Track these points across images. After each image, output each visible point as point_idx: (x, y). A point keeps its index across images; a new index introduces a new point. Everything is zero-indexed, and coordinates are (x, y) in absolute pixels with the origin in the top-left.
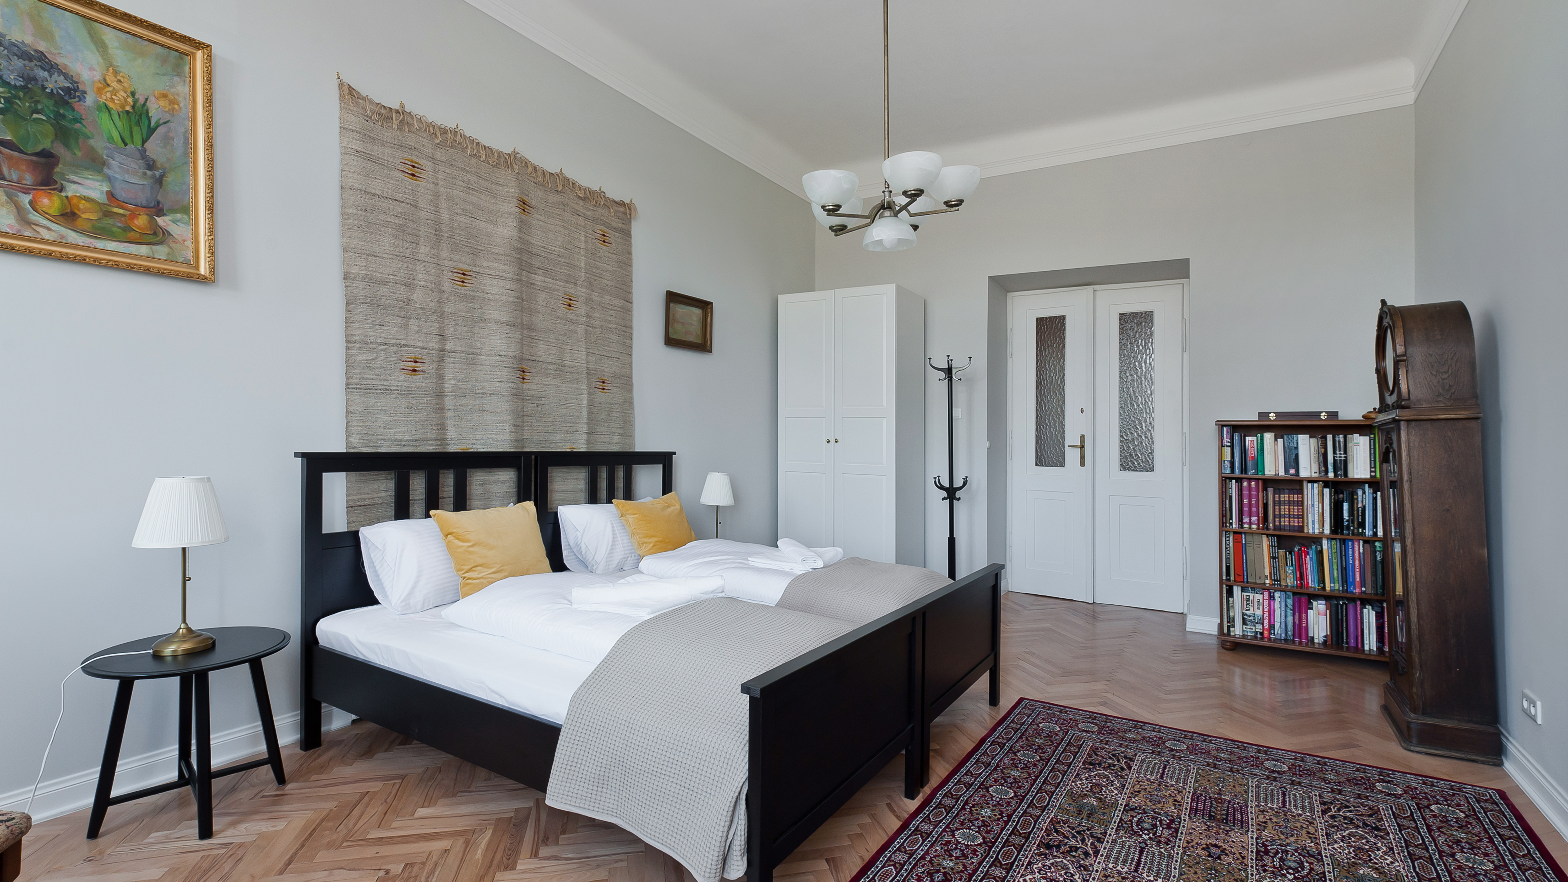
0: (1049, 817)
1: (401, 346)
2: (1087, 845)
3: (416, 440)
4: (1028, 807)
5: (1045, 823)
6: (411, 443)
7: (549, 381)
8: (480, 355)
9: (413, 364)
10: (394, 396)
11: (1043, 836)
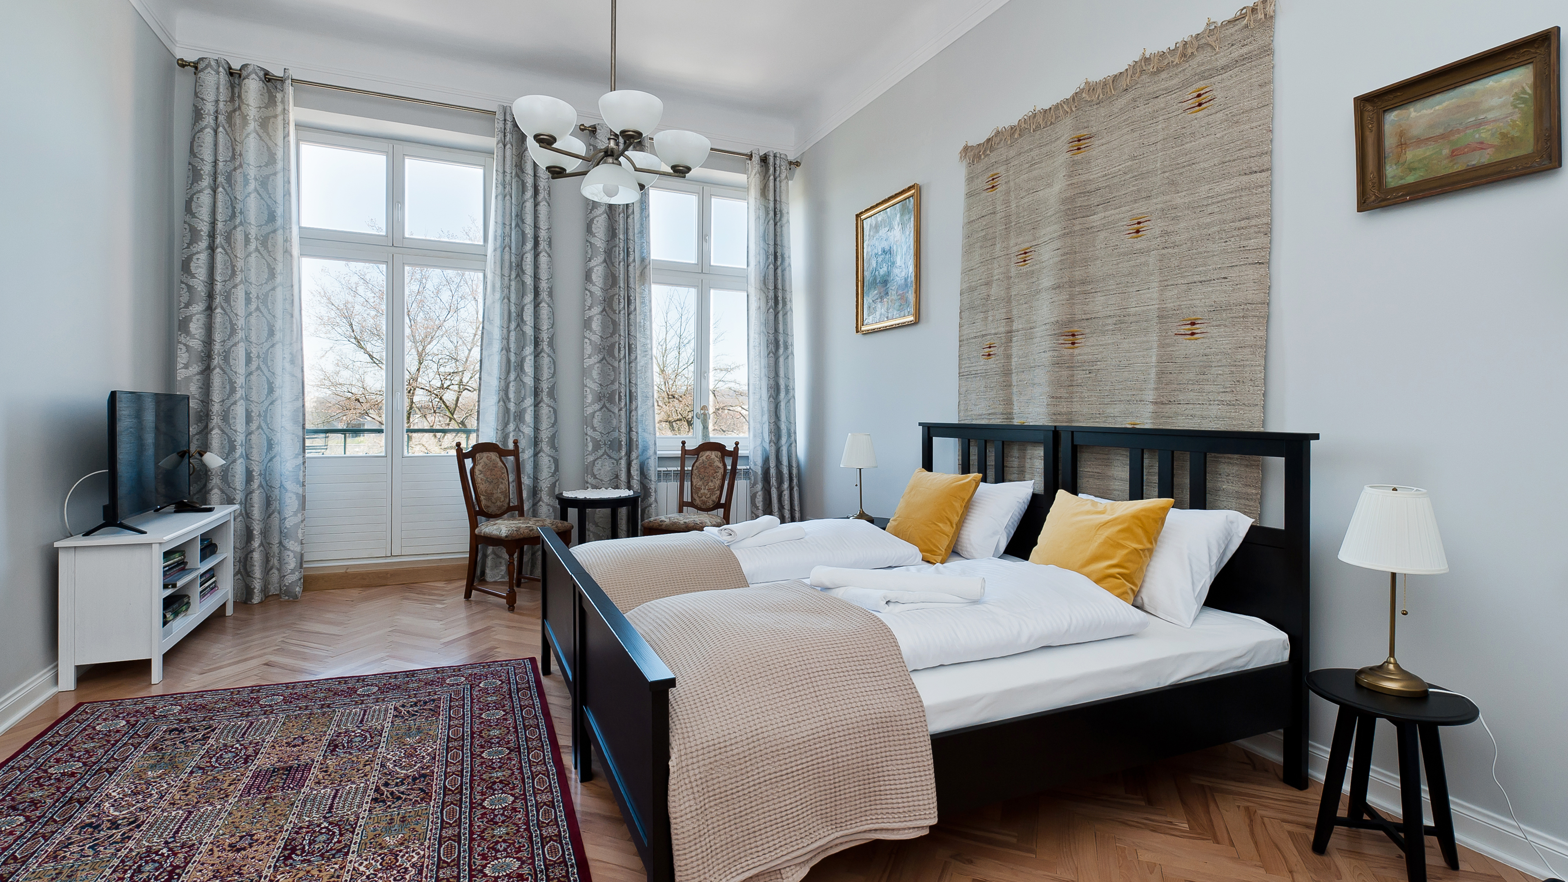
0: (435, 800)
1: (983, 336)
2: (388, 791)
3: (989, 414)
4: (461, 799)
5: (435, 792)
6: (986, 416)
7: (1108, 339)
8: (1036, 328)
9: (989, 349)
10: (978, 378)
11: (433, 781)
